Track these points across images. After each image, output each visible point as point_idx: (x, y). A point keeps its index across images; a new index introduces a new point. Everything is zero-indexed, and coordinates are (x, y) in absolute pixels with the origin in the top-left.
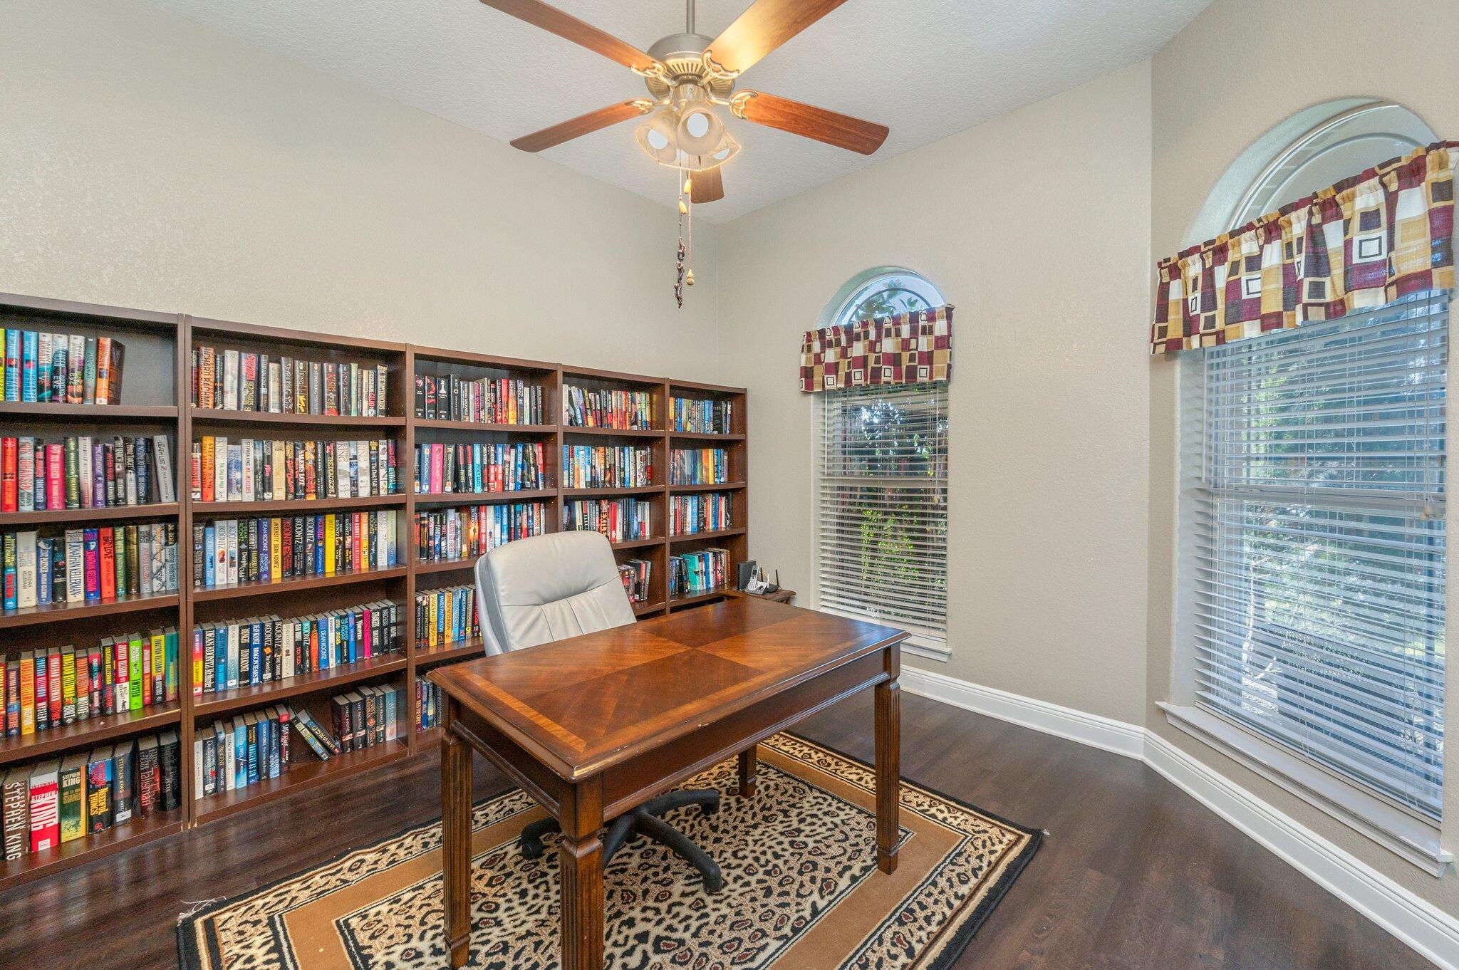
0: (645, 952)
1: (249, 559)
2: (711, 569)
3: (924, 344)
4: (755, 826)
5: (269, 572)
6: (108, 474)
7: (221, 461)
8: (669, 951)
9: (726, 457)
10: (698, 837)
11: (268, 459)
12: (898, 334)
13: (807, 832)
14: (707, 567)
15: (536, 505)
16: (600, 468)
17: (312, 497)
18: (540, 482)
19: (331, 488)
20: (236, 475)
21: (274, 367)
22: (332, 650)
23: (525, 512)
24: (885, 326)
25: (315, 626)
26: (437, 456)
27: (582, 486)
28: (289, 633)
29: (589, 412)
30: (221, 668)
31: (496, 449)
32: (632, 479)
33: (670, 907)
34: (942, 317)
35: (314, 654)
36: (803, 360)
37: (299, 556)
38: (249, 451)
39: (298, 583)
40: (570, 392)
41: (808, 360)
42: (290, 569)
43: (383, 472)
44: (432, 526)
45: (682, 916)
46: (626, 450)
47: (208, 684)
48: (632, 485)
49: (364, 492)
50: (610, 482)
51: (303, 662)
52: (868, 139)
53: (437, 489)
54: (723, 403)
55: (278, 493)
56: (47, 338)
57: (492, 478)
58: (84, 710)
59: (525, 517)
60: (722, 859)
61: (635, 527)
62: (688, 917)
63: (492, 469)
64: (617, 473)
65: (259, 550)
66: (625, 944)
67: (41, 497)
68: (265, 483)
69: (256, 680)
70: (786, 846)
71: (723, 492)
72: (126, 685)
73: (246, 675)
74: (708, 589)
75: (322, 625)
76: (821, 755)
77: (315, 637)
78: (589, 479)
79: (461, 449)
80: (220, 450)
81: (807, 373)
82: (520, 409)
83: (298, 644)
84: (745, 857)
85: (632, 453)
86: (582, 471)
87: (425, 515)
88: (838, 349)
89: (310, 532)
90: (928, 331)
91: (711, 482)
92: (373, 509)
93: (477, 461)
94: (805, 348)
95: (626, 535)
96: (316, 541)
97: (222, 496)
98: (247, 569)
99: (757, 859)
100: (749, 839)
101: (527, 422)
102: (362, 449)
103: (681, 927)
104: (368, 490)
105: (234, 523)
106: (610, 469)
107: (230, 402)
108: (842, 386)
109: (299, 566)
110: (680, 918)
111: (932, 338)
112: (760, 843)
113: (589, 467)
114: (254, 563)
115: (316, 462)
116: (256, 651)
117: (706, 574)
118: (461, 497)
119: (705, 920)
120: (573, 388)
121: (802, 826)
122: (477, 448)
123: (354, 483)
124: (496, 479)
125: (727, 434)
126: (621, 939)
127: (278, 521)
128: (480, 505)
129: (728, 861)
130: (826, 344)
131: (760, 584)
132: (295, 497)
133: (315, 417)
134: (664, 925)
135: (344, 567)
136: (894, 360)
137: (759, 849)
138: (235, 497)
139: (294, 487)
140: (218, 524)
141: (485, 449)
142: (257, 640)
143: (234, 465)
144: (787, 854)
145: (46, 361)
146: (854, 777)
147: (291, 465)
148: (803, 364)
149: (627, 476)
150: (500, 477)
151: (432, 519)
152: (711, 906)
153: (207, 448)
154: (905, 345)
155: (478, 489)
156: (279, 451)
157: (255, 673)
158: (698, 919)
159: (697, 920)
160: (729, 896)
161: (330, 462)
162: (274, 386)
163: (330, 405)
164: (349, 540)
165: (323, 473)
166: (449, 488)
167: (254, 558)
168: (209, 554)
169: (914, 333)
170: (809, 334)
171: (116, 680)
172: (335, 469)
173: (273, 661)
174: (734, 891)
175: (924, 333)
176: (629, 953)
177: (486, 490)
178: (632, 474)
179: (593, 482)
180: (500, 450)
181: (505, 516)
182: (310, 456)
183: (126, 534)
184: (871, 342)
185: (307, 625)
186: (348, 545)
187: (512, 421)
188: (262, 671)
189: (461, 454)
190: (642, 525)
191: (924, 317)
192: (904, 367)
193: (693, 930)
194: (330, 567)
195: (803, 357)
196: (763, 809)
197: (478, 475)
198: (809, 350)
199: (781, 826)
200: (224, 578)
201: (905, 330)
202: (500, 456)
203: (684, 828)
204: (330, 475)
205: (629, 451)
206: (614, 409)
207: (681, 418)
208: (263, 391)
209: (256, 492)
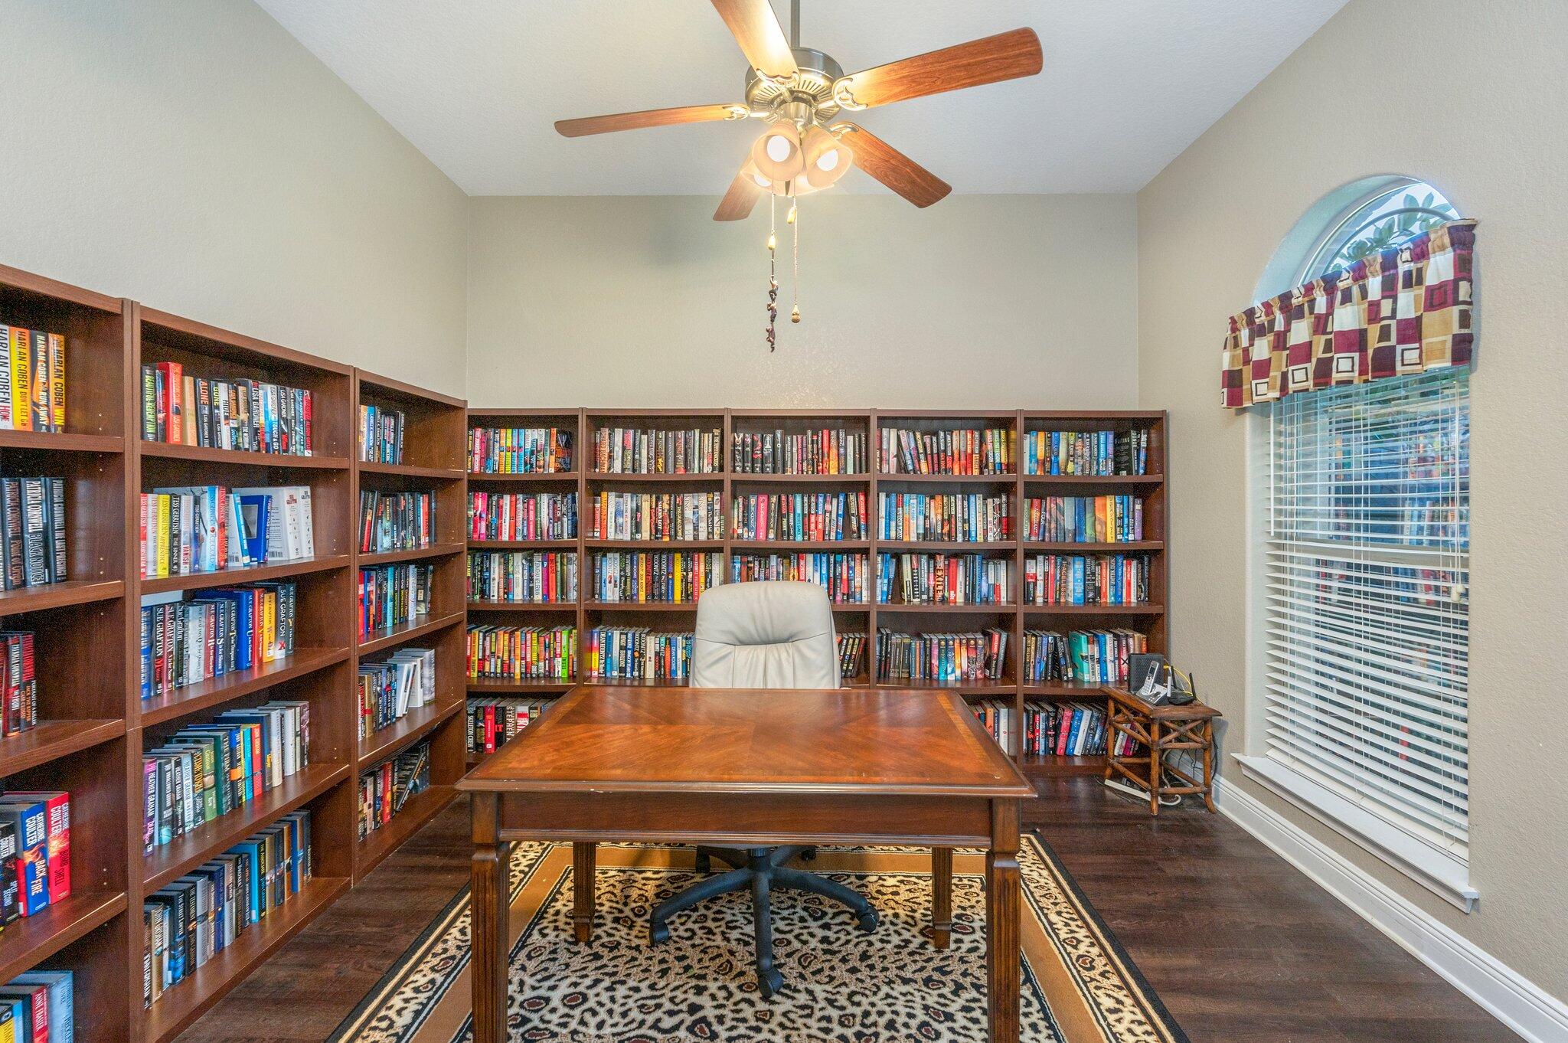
0: (682, 1022)
1: (625, 584)
2: (1109, 656)
3: (1407, 304)
4: (906, 981)
5: (637, 594)
6: (555, 519)
7: (612, 510)
8: (697, 1036)
9: (1138, 507)
10: (840, 956)
11: (638, 509)
12: (1364, 294)
13: (956, 1026)
14: (1102, 651)
15: (858, 556)
16: (935, 517)
17: (667, 539)
18: (863, 533)
19: (680, 534)
20: (620, 520)
21: (645, 437)
22: (680, 663)
23: (845, 563)
24: (1341, 285)
25: (669, 641)
26: (763, 506)
27: (914, 538)
28: (652, 644)
29: (922, 456)
30: (608, 660)
31: (817, 498)
32: (980, 532)
33: (744, 1000)
34: (1443, 248)
35: (667, 664)
36: (1226, 360)
37: (656, 585)
38: (628, 502)
39: (657, 606)
40: (899, 437)
41: (1233, 358)
42: (651, 595)
43: (716, 519)
44: (757, 569)
45: (740, 1015)
46: (972, 499)
47: (601, 671)
48: (980, 539)
49: (703, 536)
50: (949, 534)
51: (660, 669)
52: (1020, 55)
53: (762, 536)
54: (1133, 434)
55: (645, 535)
56: (529, 432)
57: (813, 526)
58: (542, 671)
59: (845, 567)
60: (834, 991)
61: (984, 589)
62: (744, 1020)
63: (813, 518)
64: (959, 524)
65: (632, 578)
66: (677, 1005)
67: (525, 533)
68: (637, 527)
69: (628, 675)
70: (914, 1023)
71: (1131, 554)
72: (560, 659)
73: (622, 670)
74: (1104, 682)
75: (673, 641)
76: (1095, 950)
77: (668, 650)
78: (921, 531)
79: (783, 498)
80: (610, 501)
81: (1233, 381)
82: (841, 458)
83: (657, 654)
84: (859, 1004)
85: (980, 502)
86: (913, 522)
87: (750, 559)
88: (1271, 337)
89: (664, 566)
90: (1413, 280)
91: (1110, 539)
92: (710, 550)
93: (799, 511)
94: (1230, 343)
95: (969, 598)
96: (668, 573)
97: (611, 536)
98: (625, 590)
99: (866, 1014)
100: (885, 989)
101: (850, 471)
102: (703, 499)
103: (729, 1023)
104: (706, 534)
105: (617, 555)
106: (949, 520)
107: (617, 468)
108: (1277, 394)
109: (656, 592)
110: (737, 1016)
111: (1421, 291)
112: (890, 1001)
113: (921, 518)
114: (628, 587)
115: (669, 510)
116: (629, 652)
117: (1101, 661)
118: (784, 544)
119: (752, 1034)
120: (902, 433)
121: (959, 1016)
122: (798, 499)
123: (696, 529)
124: (816, 527)
125: (1139, 474)
126: (680, 996)
127: (643, 556)
128: (800, 552)
129: (838, 997)
130: (1258, 331)
131: (1159, 688)
132: (657, 538)
133: (670, 476)
134: (719, 1012)
135: (687, 595)
136: (1355, 341)
137: (881, 1006)
138: (620, 537)
139: (656, 531)
140: (609, 555)
141: (806, 499)
142: (630, 646)
143: (618, 513)
144: (904, 1031)
145: (528, 446)
146: (1107, 1003)
147: (654, 512)
148: (1226, 366)
149: (973, 528)
150: (820, 526)
151: (757, 563)
152: (773, 1025)
153: (604, 500)
154: (1373, 312)
155: (799, 538)
156: (646, 502)
157: (628, 670)
158: (750, 1028)
159: (747, 1028)
160: (797, 1029)
161: (679, 511)
162: (644, 452)
163: (681, 465)
164: (690, 575)
165: (675, 518)
166: (772, 536)
167: (628, 583)
168: (604, 577)
169: (1389, 290)
170: (1233, 321)
171: (555, 656)
172: (683, 517)
173: (640, 662)
174: (808, 1027)
175: (1408, 284)
176: (671, 1013)
177: (806, 538)
178: (980, 526)
179: (927, 534)
180: (821, 500)
181: (824, 565)
182: (666, 507)
183: (562, 558)
184: (1318, 317)
185: (663, 640)
186: (690, 580)
187: (833, 471)
188: (633, 669)
189: (784, 504)
190: (996, 588)
191: (1406, 255)
192: (1370, 352)
193: (734, 1033)
194: (678, 596)
195: (1226, 356)
196: (939, 969)
197: (799, 525)
198: (1236, 345)
199: (936, 999)
200: (611, 595)
201: (1374, 285)
202: (820, 505)
203: (838, 939)
204: (679, 521)
205: (977, 501)
206: (956, 452)
207: (1057, 456)
208: (637, 456)
209: (632, 533)
